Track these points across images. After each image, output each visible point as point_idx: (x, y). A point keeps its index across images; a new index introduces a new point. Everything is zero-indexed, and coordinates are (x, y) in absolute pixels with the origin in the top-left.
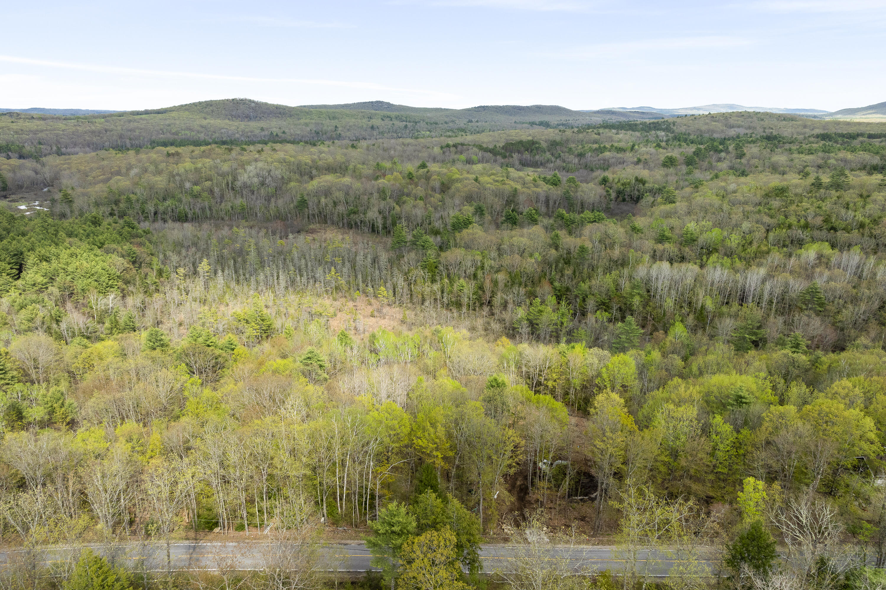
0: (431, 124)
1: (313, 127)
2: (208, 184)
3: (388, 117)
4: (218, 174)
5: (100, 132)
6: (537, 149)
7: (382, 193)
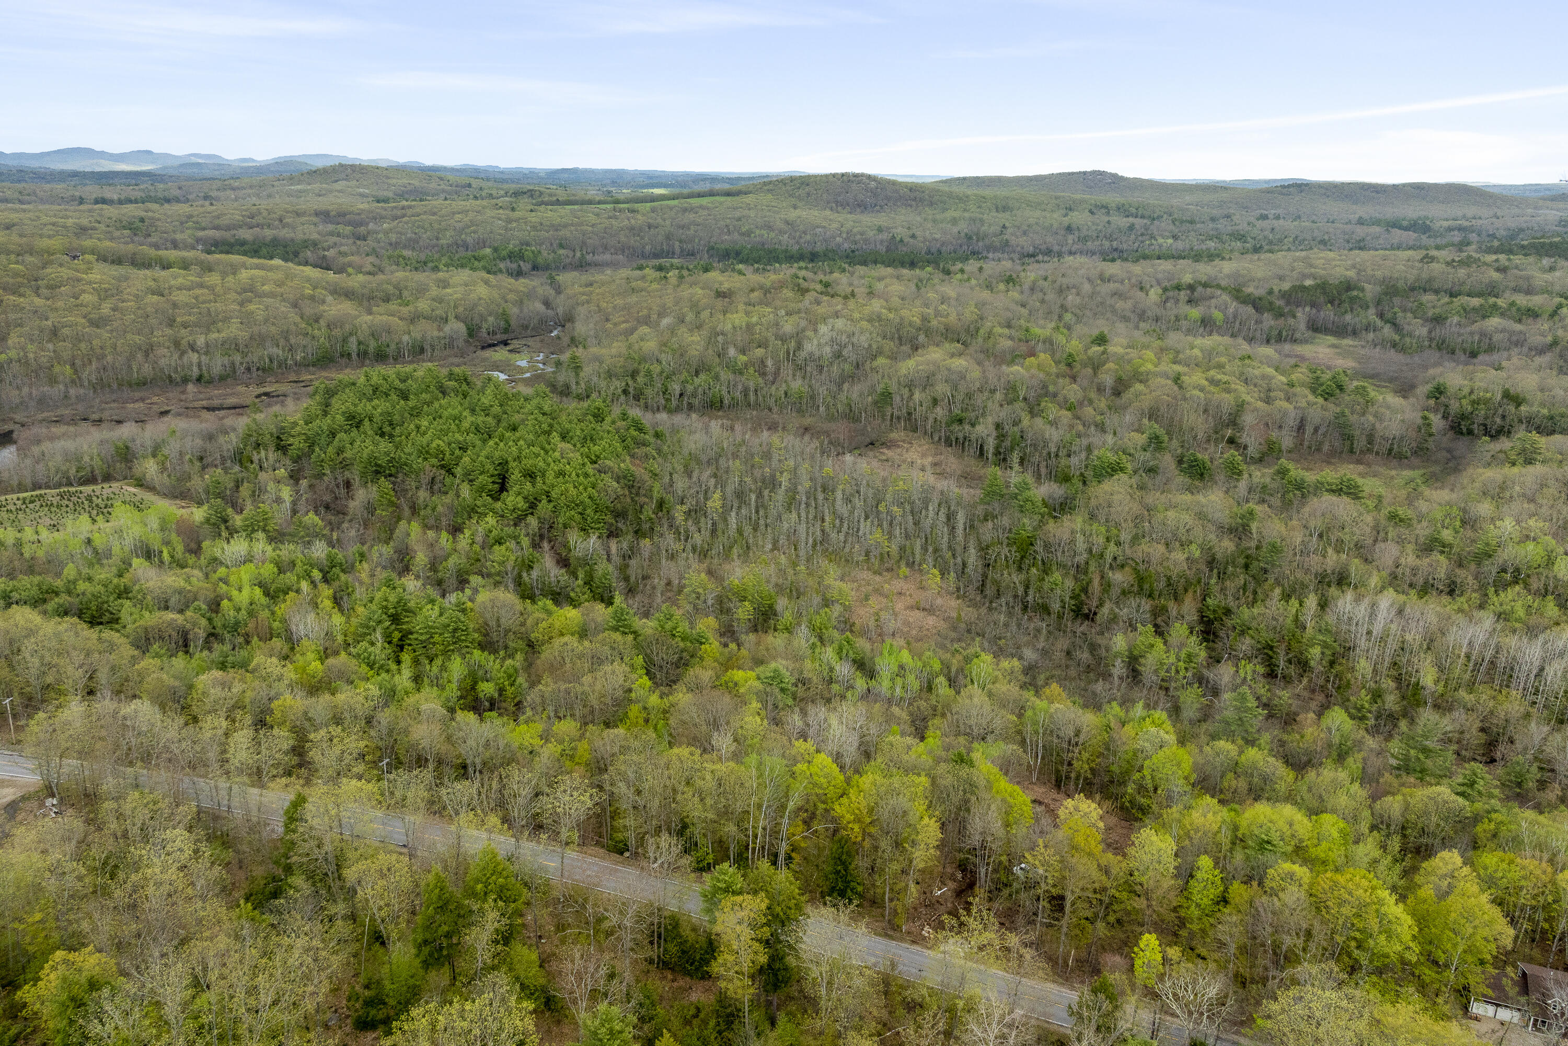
0: (1182, 222)
1: (963, 226)
2: (760, 352)
3: (1103, 207)
4: (777, 337)
5: (641, 229)
6: (1352, 300)
7: (1011, 390)
